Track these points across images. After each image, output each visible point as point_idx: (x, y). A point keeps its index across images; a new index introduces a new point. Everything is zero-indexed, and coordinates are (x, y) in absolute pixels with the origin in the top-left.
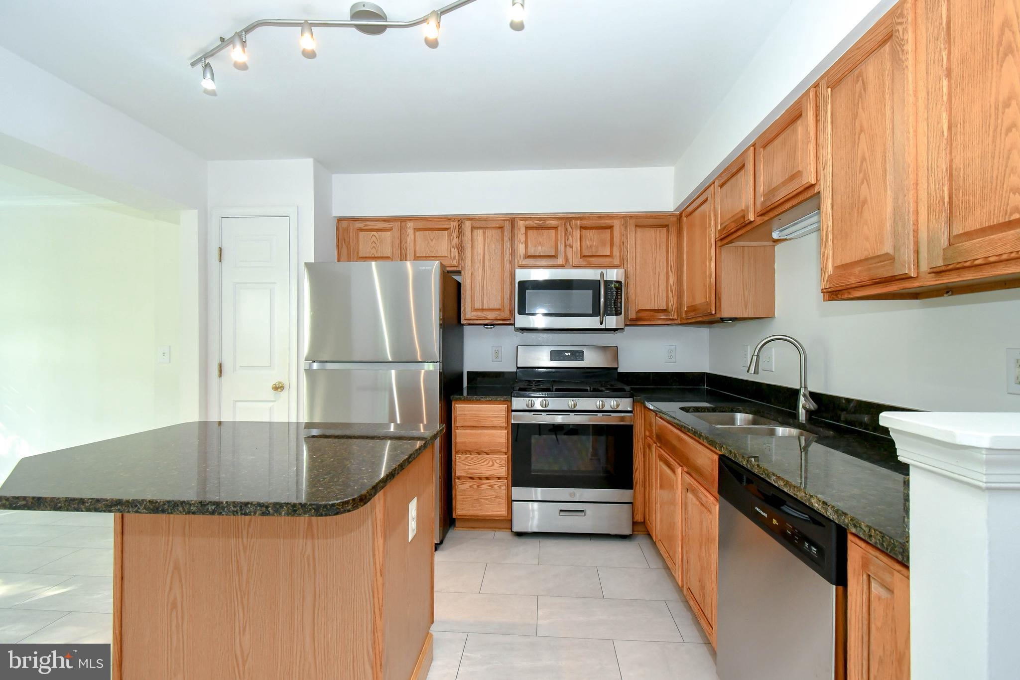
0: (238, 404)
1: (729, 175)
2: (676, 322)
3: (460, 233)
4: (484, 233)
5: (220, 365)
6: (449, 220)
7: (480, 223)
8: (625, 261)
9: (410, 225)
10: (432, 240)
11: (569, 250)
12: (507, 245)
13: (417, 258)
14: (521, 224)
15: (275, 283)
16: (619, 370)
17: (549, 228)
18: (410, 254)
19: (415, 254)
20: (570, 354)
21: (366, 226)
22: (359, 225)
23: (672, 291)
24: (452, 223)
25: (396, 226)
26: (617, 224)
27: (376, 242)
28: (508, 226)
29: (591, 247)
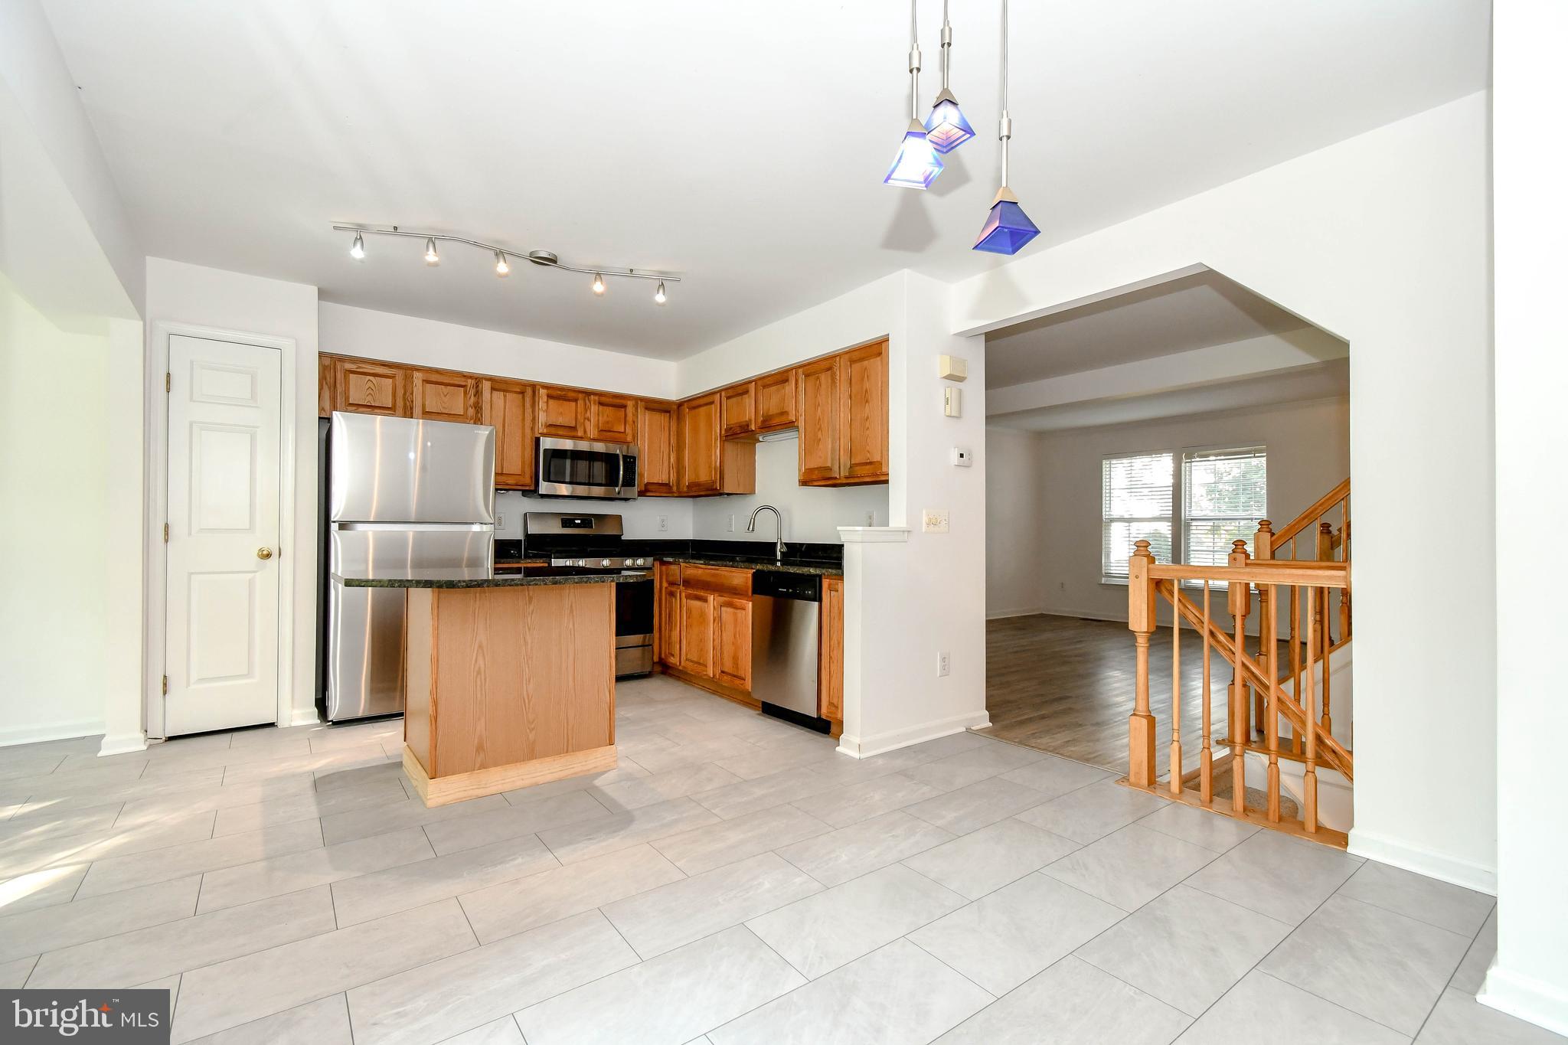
0: (193, 576)
1: (735, 393)
2: (675, 495)
3: (478, 393)
4: (505, 396)
5: (167, 526)
6: (465, 376)
7: (500, 385)
8: (636, 438)
9: (416, 374)
10: (445, 396)
11: (587, 423)
12: (529, 410)
13: (427, 414)
14: (543, 392)
15: (257, 427)
16: (623, 538)
17: (569, 400)
18: (417, 410)
19: (424, 406)
20: (579, 521)
21: (360, 367)
22: (349, 366)
23: (673, 468)
24: (469, 381)
25: (399, 374)
26: (630, 404)
27: (373, 388)
28: (529, 391)
29: (608, 422)
